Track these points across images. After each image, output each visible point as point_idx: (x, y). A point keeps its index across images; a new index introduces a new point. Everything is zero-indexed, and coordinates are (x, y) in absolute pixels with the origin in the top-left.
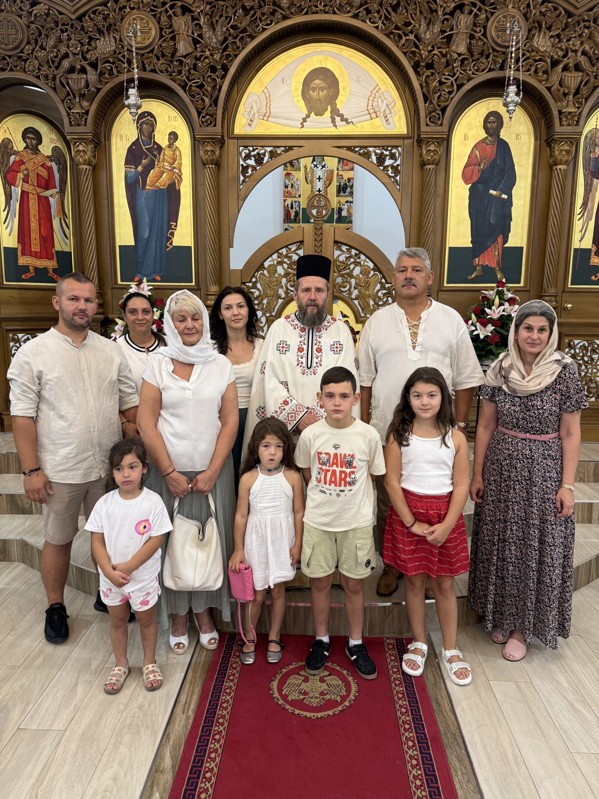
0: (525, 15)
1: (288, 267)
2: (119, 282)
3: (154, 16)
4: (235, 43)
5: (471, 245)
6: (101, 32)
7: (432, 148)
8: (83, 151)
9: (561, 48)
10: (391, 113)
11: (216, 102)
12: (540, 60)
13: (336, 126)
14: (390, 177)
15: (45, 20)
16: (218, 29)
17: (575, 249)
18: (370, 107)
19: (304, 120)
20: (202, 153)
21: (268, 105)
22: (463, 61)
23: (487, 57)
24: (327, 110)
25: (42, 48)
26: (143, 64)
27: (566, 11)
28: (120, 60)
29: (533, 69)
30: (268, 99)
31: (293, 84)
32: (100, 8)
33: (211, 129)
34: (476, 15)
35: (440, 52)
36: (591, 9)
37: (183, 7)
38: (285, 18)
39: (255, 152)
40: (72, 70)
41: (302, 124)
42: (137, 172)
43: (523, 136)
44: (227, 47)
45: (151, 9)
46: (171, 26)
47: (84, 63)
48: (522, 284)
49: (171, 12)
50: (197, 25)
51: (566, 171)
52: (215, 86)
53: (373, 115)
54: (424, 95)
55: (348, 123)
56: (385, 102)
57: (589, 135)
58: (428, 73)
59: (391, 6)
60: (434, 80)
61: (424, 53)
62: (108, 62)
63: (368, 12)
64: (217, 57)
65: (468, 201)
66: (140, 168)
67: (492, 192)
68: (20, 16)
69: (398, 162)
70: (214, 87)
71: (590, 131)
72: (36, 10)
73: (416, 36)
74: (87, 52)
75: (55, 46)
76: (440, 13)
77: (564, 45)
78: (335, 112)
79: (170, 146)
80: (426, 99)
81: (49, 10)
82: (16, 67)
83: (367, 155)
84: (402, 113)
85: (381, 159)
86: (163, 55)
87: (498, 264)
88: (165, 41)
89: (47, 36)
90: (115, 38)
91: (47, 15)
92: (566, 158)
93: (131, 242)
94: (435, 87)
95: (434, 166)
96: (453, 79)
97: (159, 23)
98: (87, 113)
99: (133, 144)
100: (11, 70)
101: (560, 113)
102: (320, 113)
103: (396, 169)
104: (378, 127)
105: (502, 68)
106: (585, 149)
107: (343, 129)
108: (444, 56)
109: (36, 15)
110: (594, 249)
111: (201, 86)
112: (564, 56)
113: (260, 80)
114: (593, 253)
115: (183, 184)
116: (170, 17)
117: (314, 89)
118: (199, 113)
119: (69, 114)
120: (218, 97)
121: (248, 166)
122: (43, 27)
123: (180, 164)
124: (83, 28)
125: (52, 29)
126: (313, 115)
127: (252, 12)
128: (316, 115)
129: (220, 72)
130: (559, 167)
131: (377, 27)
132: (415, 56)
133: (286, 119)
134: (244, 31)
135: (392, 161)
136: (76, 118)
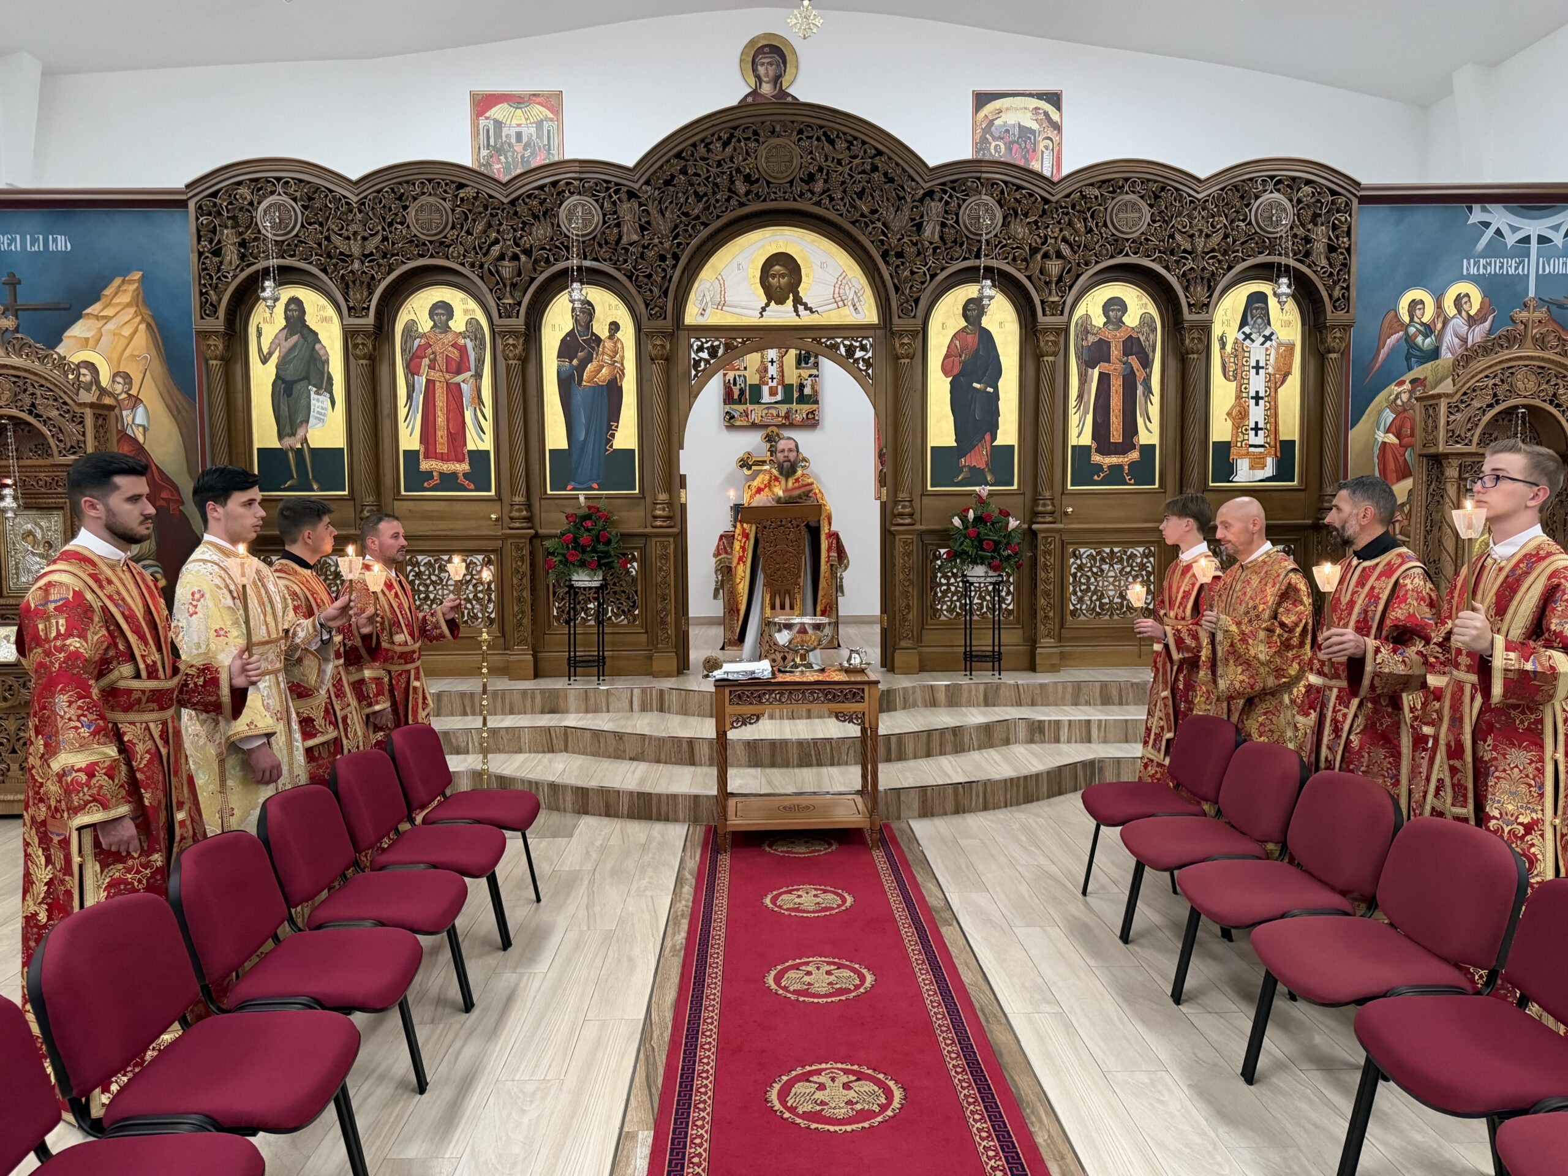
0: (999, 202)
2: (549, 492)
3: (597, 201)
4: (686, 231)
5: (955, 444)
6: (536, 217)
7: (906, 341)
8: (513, 345)
9: (1038, 235)
10: (860, 301)
11: (666, 293)
12: (1017, 247)
13: (798, 315)
14: (861, 370)
15: (473, 204)
16: (667, 214)
17: (1073, 447)
18: (836, 295)
19: (764, 309)
20: (650, 347)
21: (723, 292)
22: (935, 249)
23: (961, 245)
24: (788, 298)
25: (468, 233)
26: (584, 253)
27: (1043, 198)
28: (557, 247)
29: (1011, 256)
30: (722, 286)
31: (751, 271)
32: (537, 192)
33: (660, 323)
34: (947, 203)
35: (911, 241)
36: (1068, 196)
37: (628, 192)
38: (742, 205)
39: (709, 344)
40: (502, 257)
41: (761, 313)
42: (571, 366)
43: (1007, 325)
44: (677, 235)
45: (594, 195)
46: (615, 213)
47: (517, 250)
48: (1015, 487)
49: (615, 197)
50: (643, 211)
51: (1054, 363)
52: (665, 276)
53: (840, 304)
54: (895, 285)
55: (812, 312)
56: (853, 290)
57: (1080, 322)
58: (898, 262)
59: (855, 193)
60: (904, 270)
61: (894, 242)
62: (545, 249)
63: (832, 199)
64: (667, 245)
65: (949, 396)
66: (575, 362)
67: (976, 385)
68: (444, 199)
69: (870, 354)
70: (664, 278)
71: (1081, 317)
72: (462, 193)
73: (884, 224)
74: (520, 239)
75: (485, 232)
76: (909, 200)
77: (1042, 232)
78: (798, 301)
79: (611, 337)
80: (897, 289)
81: (478, 193)
82: (438, 253)
83: (835, 347)
84: (872, 301)
85: (850, 351)
86: (607, 243)
87: (987, 465)
88: (608, 227)
89: (474, 221)
90: (553, 224)
91: (476, 198)
92: (1053, 349)
93: (565, 446)
94: (906, 277)
95: (908, 360)
96: (925, 269)
97: (602, 207)
98: (519, 304)
99: (568, 335)
100: (432, 256)
101: (1043, 302)
102: (781, 302)
103: (866, 362)
104: (846, 316)
105: (978, 256)
106: (1077, 336)
107: (806, 319)
108: (916, 244)
109: (462, 200)
110: (1094, 446)
111: (649, 276)
112: (1043, 244)
113: (713, 266)
114: (1093, 450)
115: (625, 380)
116: (614, 203)
117: (774, 276)
118: (647, 305)
119: (498, 305)
120: (668, 288)
121: (701, 359)
122: (470, 211)
123: (623, 358)
124: (516, 213)
125: (480, 213)
126: (773, 303)
127: (705, 199)
128: (777, 303)
129: (670, 262)
130: (1045, 359)
131: (841, 215)
132: (883, 244)
133: (742, 308)
134: (697, 218)
135: (863, 353)
136: (505, 308)
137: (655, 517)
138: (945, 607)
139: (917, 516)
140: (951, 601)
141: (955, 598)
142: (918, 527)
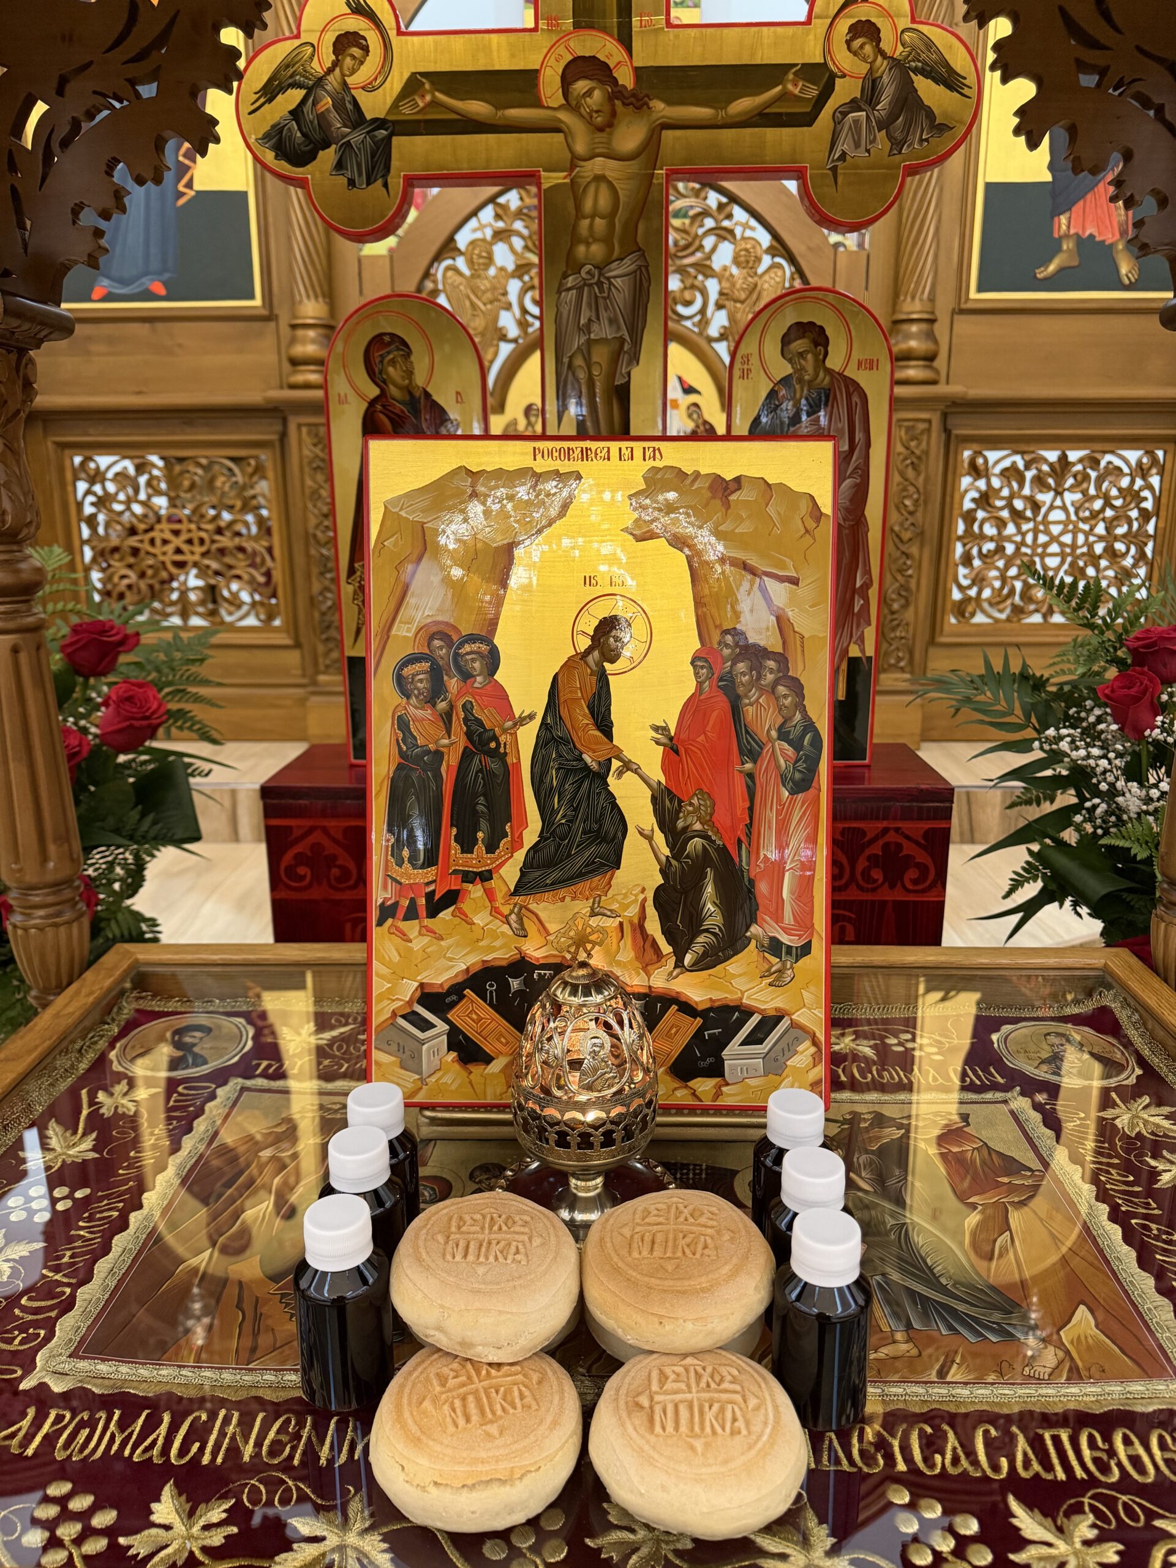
1: (526, 247)
5: (1048, 177)
87: (1123, 234)
137: (295, 362)
138: (987, 593)
139: (940, 363)
140: (1003, 578)
141: (1013, 571)
142: (941, 389)
